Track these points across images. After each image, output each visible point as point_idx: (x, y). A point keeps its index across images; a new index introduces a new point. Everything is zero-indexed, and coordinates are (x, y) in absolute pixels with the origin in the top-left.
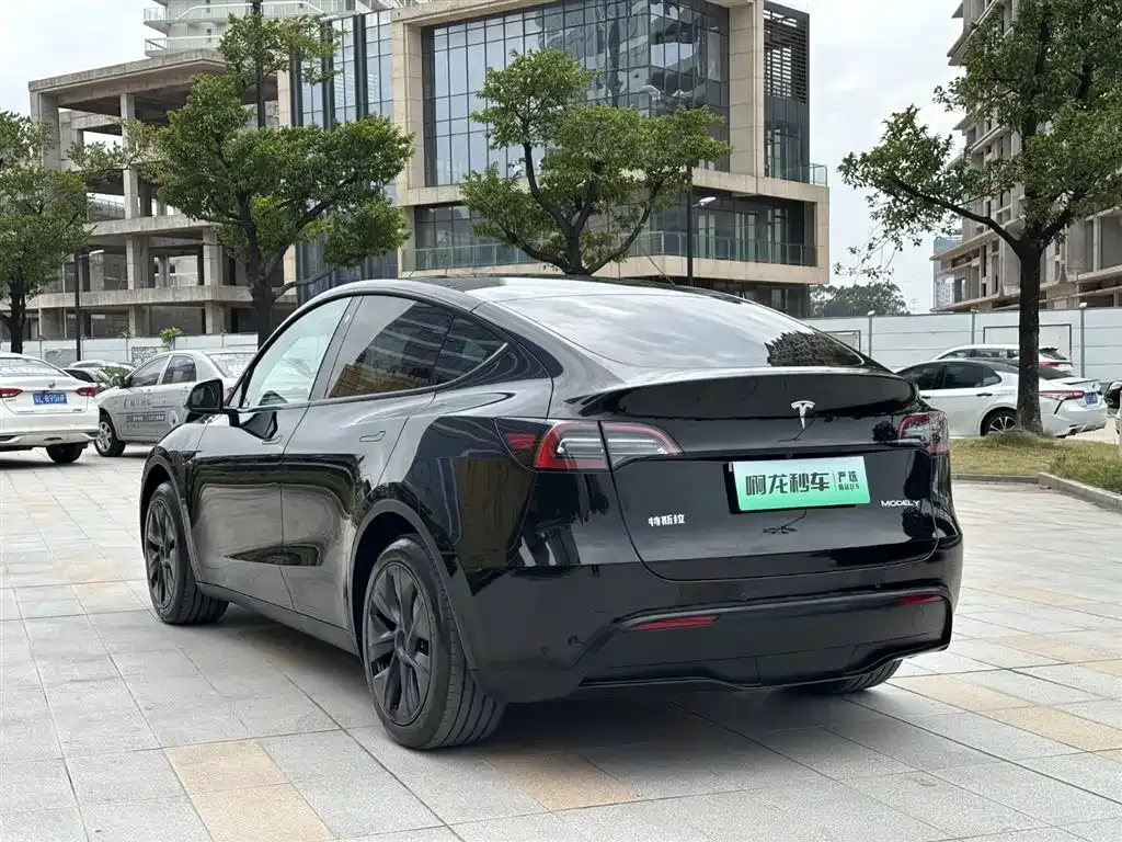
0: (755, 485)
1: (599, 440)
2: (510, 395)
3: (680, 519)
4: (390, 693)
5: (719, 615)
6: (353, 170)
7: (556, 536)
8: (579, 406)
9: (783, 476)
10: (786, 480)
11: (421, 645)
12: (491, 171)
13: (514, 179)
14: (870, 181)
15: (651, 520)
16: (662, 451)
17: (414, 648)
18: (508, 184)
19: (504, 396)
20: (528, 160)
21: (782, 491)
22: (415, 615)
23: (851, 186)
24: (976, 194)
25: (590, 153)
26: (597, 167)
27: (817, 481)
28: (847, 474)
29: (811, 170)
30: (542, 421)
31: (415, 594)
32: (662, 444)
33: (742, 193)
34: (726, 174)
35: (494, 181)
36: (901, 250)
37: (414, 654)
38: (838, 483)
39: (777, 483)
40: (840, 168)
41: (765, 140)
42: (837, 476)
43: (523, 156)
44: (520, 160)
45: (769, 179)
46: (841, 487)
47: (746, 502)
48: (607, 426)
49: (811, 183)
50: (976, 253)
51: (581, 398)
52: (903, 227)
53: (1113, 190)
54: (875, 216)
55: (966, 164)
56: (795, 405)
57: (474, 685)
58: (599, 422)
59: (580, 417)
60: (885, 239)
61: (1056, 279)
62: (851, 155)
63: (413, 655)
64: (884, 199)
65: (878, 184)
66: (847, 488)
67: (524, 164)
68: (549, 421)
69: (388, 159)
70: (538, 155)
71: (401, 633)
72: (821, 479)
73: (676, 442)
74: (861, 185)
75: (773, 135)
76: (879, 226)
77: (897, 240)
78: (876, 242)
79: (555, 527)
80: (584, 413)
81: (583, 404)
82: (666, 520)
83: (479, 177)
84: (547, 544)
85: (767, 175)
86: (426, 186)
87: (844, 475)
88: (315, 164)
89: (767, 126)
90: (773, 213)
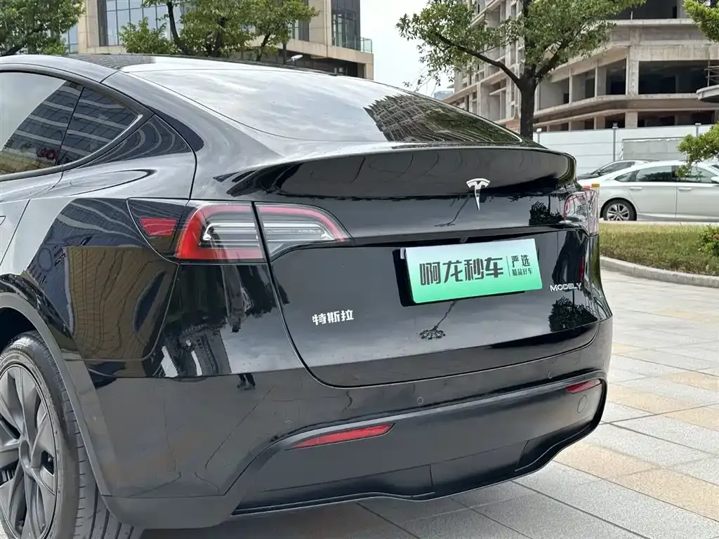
0: (430, 274)
1: (253, 225)
2: (150, 172)
3: (348, 315)
4: (15, 507)
5: (393, 423)
6: (39, 23)
7: (203, 343)
8: (229, 184)
9: (458, 262)
10: (461, 267)
11: (46, 461)
12: (144, 25)
13: (160, 30)
14: (418, 35)
15: (315, 318)
16: (326, 236)
17: (40, 462)
18: (156, 34)
19: (146, 173)
20: (171, 16)
21: (457, 280)
22: (39, 423)
23: (406, 39)
24: (492, 45)
25: (217, 11)
26: (223, 22)
27: (492, 267)
28: (520, 258)
29: (362, 43)
30: (183, 203)
31: (38, 401)
32: (326, 227)
33: (317, 56)
34: (307, 43)
35: (146, 31)
36: (440, 85)
37: (40, 468)
38: (511, 268)
39: (452, 271)
40: (398, 25)
41: (332, 21)
42: (510, 260)
43: (167, 13)
44: (165, 16)
45: (335, 47)
46: (514, 273)
47: (420, 292)
48: (261, 208)
49: (362, 51)
50: (462, 100)
51: (231, 175)
52: (441, 69)
53: (589, 41)
54: (423, 60)
55: (485, 23)
56: (470, 183)
57: (108, 513)
58: (253, 203)
59: (231, 198)
60: (429, 77)
61: (512, 116)
62: (406, 16)
63: (38, 468)
64: (429, 48)
65: (424, 37)
66: (520, 274)
67: (168, 19)
68: (192, 203)
69: (65, 15)
70: (177, 12)
71: (25, 444)
72: (495, 264)
73: (344, 227)
74: (412, 38)
75: (337, 18)
76: (425, 68)
77: (437, 78)
78: (423, 79)
79: (202, 334)
80: (235, 192)
81: (234, 181)
82: (333, 317)
83: (134, 27)
84: (194, 354)
85: (333, 44)
86: (100, 46)
87: (517, 260)
88: (9, 18)
89: (333, 12)
90: (338, 70)
